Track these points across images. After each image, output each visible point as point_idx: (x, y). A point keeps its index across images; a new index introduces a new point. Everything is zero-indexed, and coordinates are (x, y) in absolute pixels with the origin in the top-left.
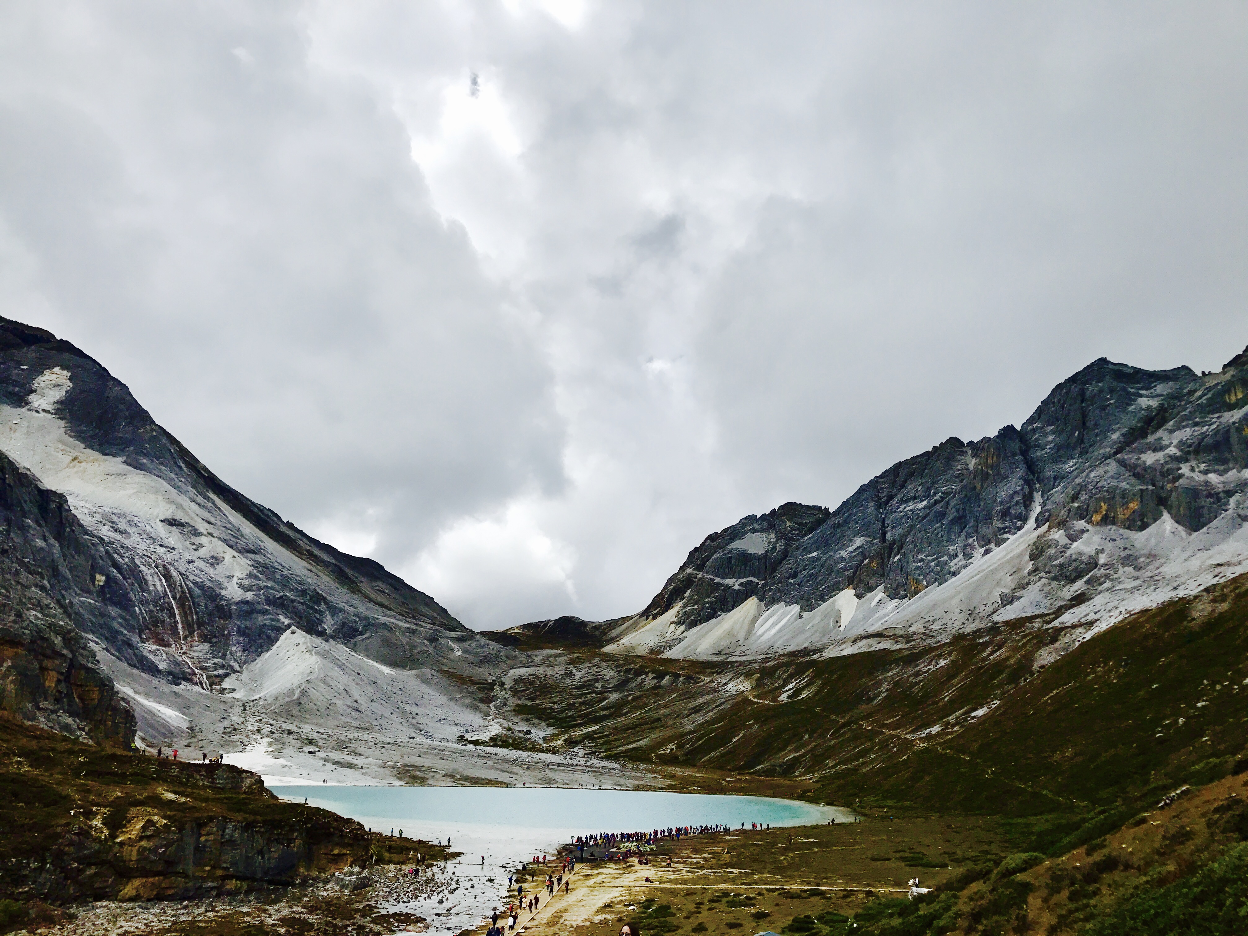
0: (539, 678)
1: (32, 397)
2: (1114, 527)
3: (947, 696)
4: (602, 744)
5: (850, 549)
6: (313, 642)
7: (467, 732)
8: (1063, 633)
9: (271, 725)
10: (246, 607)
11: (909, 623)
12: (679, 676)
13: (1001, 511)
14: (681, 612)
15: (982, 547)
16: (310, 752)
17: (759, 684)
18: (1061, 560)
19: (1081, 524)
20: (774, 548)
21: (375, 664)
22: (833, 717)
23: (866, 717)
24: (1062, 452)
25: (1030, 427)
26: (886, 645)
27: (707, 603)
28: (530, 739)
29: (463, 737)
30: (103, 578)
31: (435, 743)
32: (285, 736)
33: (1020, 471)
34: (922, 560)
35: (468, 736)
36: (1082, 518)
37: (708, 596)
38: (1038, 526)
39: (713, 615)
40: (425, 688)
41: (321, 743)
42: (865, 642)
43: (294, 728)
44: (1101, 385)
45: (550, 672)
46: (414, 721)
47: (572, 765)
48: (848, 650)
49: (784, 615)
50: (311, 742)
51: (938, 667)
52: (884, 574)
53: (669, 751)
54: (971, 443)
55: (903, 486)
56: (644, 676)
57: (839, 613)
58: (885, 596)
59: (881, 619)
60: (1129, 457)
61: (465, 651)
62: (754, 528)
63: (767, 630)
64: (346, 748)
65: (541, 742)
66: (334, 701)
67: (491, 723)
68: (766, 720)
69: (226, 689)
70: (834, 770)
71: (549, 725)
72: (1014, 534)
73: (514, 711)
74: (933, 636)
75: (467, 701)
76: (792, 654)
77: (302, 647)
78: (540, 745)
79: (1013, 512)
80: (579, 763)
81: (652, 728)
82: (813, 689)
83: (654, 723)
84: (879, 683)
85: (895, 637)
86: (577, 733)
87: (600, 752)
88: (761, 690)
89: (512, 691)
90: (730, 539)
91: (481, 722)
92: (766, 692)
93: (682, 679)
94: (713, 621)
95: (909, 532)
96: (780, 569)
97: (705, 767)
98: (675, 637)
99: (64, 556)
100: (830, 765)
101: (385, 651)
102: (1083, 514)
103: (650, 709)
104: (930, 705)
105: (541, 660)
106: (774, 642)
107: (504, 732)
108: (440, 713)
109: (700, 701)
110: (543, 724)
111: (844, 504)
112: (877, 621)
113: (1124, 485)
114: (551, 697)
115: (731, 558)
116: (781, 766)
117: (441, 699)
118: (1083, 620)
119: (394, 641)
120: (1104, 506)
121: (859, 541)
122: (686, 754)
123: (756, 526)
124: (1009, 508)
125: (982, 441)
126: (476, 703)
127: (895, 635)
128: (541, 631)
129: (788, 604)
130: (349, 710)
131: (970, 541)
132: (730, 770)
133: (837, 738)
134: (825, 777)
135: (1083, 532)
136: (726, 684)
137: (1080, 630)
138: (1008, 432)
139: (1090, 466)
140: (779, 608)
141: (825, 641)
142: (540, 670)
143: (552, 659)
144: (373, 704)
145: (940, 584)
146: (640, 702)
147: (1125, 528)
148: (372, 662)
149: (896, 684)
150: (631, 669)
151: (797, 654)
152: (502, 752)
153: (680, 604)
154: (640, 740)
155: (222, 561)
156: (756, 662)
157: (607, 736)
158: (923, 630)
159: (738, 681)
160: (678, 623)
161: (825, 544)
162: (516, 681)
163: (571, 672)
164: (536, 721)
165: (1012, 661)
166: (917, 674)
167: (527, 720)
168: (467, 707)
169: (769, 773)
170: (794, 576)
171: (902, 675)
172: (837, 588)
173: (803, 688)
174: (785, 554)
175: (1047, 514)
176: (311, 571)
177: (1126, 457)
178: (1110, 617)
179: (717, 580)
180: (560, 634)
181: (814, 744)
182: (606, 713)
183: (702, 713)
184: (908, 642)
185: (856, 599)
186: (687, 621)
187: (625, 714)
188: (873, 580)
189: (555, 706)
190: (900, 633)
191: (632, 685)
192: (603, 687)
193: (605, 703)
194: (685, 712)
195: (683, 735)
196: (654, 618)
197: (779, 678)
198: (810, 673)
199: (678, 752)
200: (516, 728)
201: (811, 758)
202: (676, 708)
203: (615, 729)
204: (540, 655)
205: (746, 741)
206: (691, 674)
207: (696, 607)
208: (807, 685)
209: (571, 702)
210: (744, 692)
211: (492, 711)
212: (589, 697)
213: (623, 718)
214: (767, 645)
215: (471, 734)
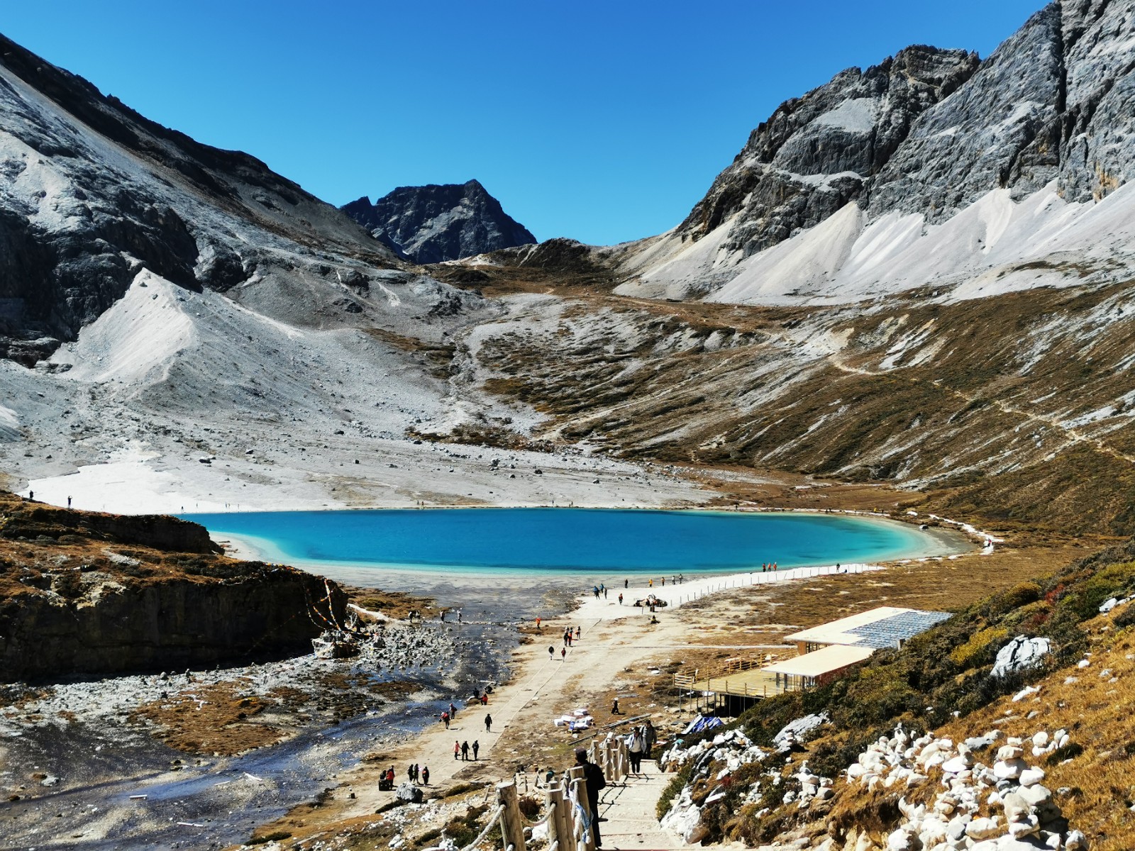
0: (519, 339)
4: (617, 437)
5: (1008, 122)
7: (419, 421)
9: (137, 420)
10: (70, 242)
11: (1089, 244)
12: (732, 332)
14: (737, 230)
16: (202, 461)
17: (854, 342)
20: (888, 123)
21: (272, 322)
22: (958, 394)
23: (1007, 393)
26: (1051, 279)
27: (778, 214)
28: (511, 430)
29: (411, 430)
31: (375, 440)
32: (161, 436)
34: (1119, 139)
35: (420, 428)
37: (778, 204)
39: (785, 234)
40: (350, 358)
41: (214, 445)
42: (1018, 273)
43: (170, 425)
45: (536, 329)
46: (340, 407)
47: (575, 470)
48: (992, 287)
49: (898, 231)
50: (200, 445)
51: (1122, 316)
52: (1059, 162)
53: (715, 445)
56: (678, 334)
57: (983, 228)
58: (1058, 197)
59: (1046, 237)
61: (405, 299)
62: (855, 91)
63: (871, 255)
64: (251, 452)
65: (527, 434)
66: (220, 381)
67: (453, 408)
68: (859, 399)
69: (56, 365)
70: (950, 473)
71: (537, 410)
73: (486, 388)
74: (1122, 265)
75: (415, 375)
76: (908, 295)
77: (163, 301)
78: (526, 439)
80: (585, 467)
81: (691, 412)
82: (932, 351)
83: (695, 405)
84: (1030, 342)
85: (1063, 267)
86: (581, 421)
87: (615, 449)
88: (855, 353)
89: (480, 359)
90: (816, 109)
91: (438, 406)
92: (862, 356)
93: (736, 336)
94: (787, 241)
95: (1103, 93)
96: (894, 158)
97: (767, 467)
98: (725, 270)
100: (947, 465)
101: (286, 301)
103: (687, 384)
104: (1100, 376)
105: (521, 311)
106: (882, 275)
107: (473, 420)
108: (377, 395)
109: (762, 370)
110: (530, 407)
112: (1039, 243)
114: (539, 368)
115: (816, 140)
116: (877, 466)
117: (376, 373)
119: (296, 285)
121: (1022, 109)
122: (740, 450)
123: (859, 86)
126: (429, 378)
127: (1064, 263)
128: (518, 262)
129: (904, 212)
130: (244, 395)
132: (803, 473)
133: (960, 425)
134: (937, 484)
136: (802, 344)
140: (891, 220)
141: (959, 272)
142: (521, 328)
143: (537, 309)
144: (277, 383)
146: (674, 373)
148: (267, 319)
149: (1056, 343)
150: (658, 324)
151: (914, 295)
152: (473, 451)
153: (734, 218)
154: (673, 430)
155: (22, 170)
156: (850, 309)
157: (624, 424)
158: (1108, 255)
159: (821, 338)
160: (733, 247)
161: (965, 116)
162: (486, 344)
163: (568, 329)
164: (519, 403)
166: (1089, 328)
167: (506, 402)
168: (415, 383)
169: (861, 476)
170: (918, 167)
171: (1065, 329)
172: (980, 187)
173: (918, 349)
174: (903, 134)
176: (158, 177)
179: (795, 177)
180: (547, 264)
181: (926, 434)
182: (622, 390)
183: (764, 389)
184: (1083, 274)
185: (1011, 203)
186: (749, 243)
187: (651, 392)
188: (1040, 172)
189: (546, 381)
190: (1072, 260)
191: (661, 346)
192: (617, 351)
193: (620, 375)
194: (740, 388)
195: (736, 422)
196: (695, 238)
197: (883, 333)
198: (930, 325)
199: (728, 448)
200: (491, 415)
201: (920, 455)
202: (726, 382)
203: (636, 413)
204: (520, 301)
205: (828, 431)
206: (750, 328)
207: (760, 221)
208: (924, 345)
209: (570, 374)
210: (829, 355)
211: (453, 389)
212: (596, 367)
213: (648, 397)
214: (869, 279)
215: (424, 424)
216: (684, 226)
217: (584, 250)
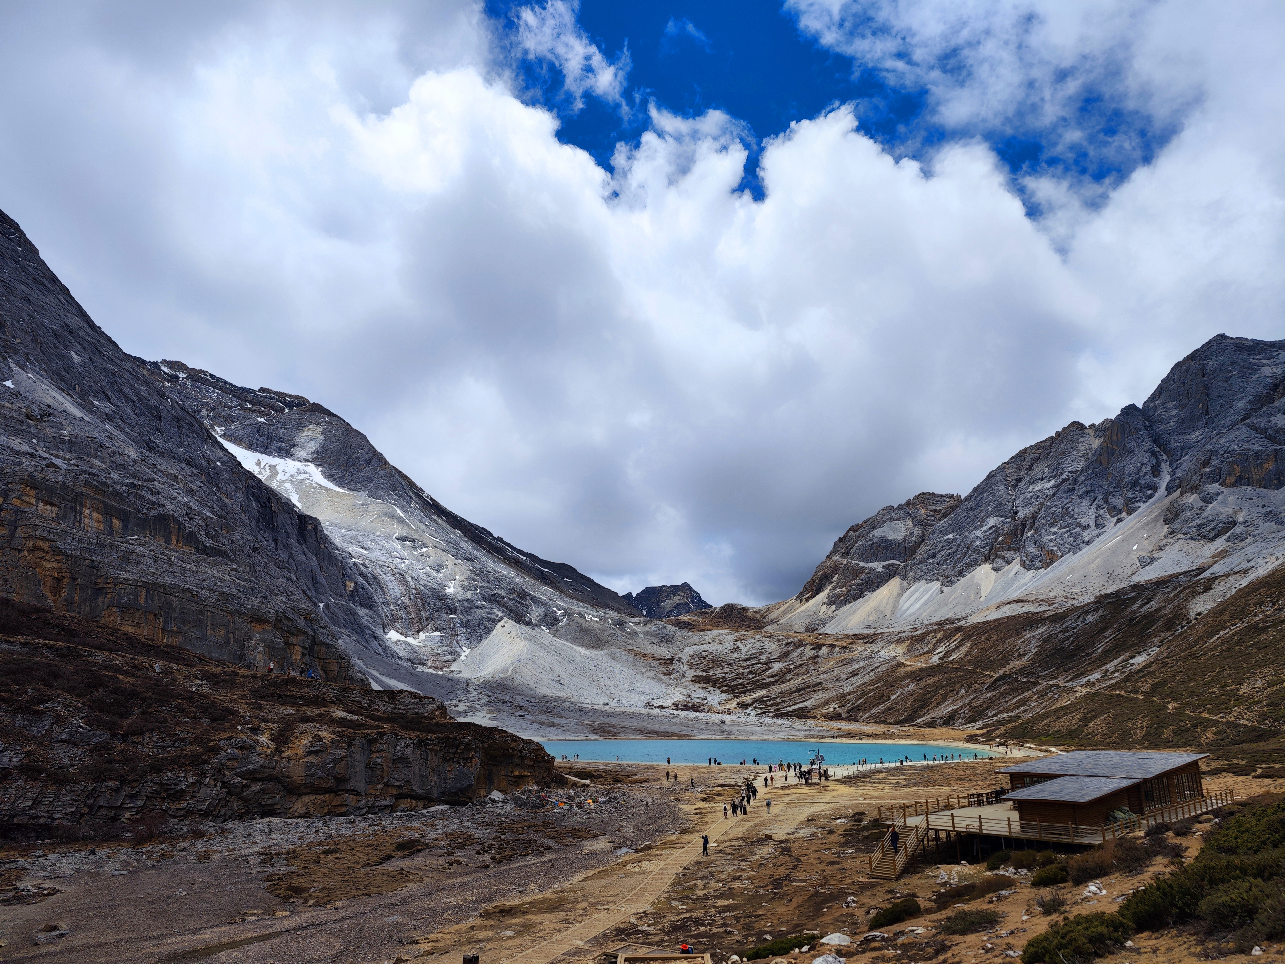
0: (711, 653)
1: (295, 450)
2: (1250, 488)
3: (1101, 648)
4: (771, 706)
5: (984, 528)
6: (521, 629)
7: (653, 699)
8: (1217, 581)
9: (489, 696)
10: (466, 604)
11: (1049, 589)
12: (834, 646)
13: (1130, 482)
14: (831, 594)
15: (1113, 517)
17: (911, 649)
18: (1198, 521)
19: (1214, 487)
20: (912, 533)
21: (573, 646)
22: (987, 673)
23: (1021, 671)
24: (1186, 424)
25: (1152, 404)
26: (1031, 608)
27: (854, 585)
28: (707, 703)
29: (650, 703)
30: (353, 585)
31: (626, 707)
33: (1147, 444)
34: (1054, 533)
35: (653, 703)
36: (1214, 481)
37: (854, 579)
38: (1169, 494)
39: (859, 595)
40: (614, 664)
41: (530, 708)
42: (1008, 606)
43: (508, 699)
44: (1221, 358)
45: (720, 648)
46: (608, 692)
47: (746, 723)
48: (993, 615)
49: (925, 592)
50: (522, 708)
51: (1086, 623)
52: (1019, 548)
53: (832, 709)
54: (1093, 425)
55: (1030, 469)
56: (803, 648)
57: (978, 585)
58: (1022, 568)
59: (1021, 588)
60: (1260, 421)
61: (646, 633)
62: (892, 517)
63: (912, 605)
65: (716, 705)
66: (541, 676)
67: (673, 692)
68: (920, 679)
69: (454, 670)
70: (995, 718)
71: (722, 692)
72: (1145, 502)
73: (692, 681)
74: (1074, 598)
75: (652, 674)
76: (939, 623)
77: (513, 634)
78: (716, 707)
79: (1143, 482)
81: (815, 691)
82: (963, 651)
83: (817, 686)
84: (1028, 641)
85: (1037, 601)
86: (747, 699)
87: (770, 712)
88: (913, 654)
89: (688, 665)
90: (871, 528)
91: (664, 690)
92: (918, 656)
93: (837, 649)
94: (861, 600)
95: (1039, 510)
96: (918, 552)
97: (867, 722)
98: (827, 616)
99: (321, 568)
101: (582, 636)
102: (1216, 477)
103: (811, 675)
104: (1084, 657)
105: (711, 639)
106: (920, 615)
107: (685, 698)
108: (629, 685)
109: (856, 666)
110: (718, 691)
111: (975, 490)
112: (1016, 590)
113: (1257, 447)
114: (723, 669)
115: (873, 544)
116: (941, 718)
117: (630, 673)
118: (1236, 569)
120: (1238, 469)
121: (992, 521)
122: (848, 712)
123: (894, 515)
124: (1139, 478)
125: (1103, 423)
126: (659, 675)
127: (1036, 599)
128: (709, 617)
129: (929, 581)
130: (553, 684)
131: (1101, 512)
132: (891, 724)
133: (994, 690)
134: (989, 724)
135: (1217, 494)
136: (879, 651)
137: (1233, 578)
138: (1130, 410)
139: (1217, 434)
140: (921, 585)
141: (968, 611)
142: (711, 648)
143: (721, 637)
144: (574, 678)
145: (1074, 553)
146: (802, 670)
147: (1260, 486)
148: (570, 644)
149: (1046, 640)
150: (791, 643)
151: (943, 623)
152: (684, 714)
153: (829, 588)
154: (804, 701)
155: (445, 567)
156: (904, 632)
157: (774, 699)
158: (1063, 594)
159: (890, 648)
160: (829, 604)
161: (959, 527)
162: (691, 656)
163: (738, 647)
164: (711, 689)
165: (1165, 611)
166: (1066, 630)
167: (704, 688)
168: (651, 678)
169: (931, 724)
170: (933, 556)
171: (1050, 632)
172: (973, 564)
173: (954, 650)
174: (922, 539)
175: (1177, 481)
177: (1256, 421)
178: (1267, 563)
179: (862, 564)
180: (725, 617)
181: (971, 697)
182: (772, 680)
183: (859, 676)
184: (1050, 605)
185: (994, 573)
186: (837, 601)
187: (789, 680)
188: (1008, 555)
189: (727, 676)
190: (1041, 598)
191: (793, 656)
192: (767, 658)
193: (770, 671)
194: (844, 676)
195: (843, 696)
196: (807, 600)
197: (928, 643)
198: (958, 636)
199: (841, 711)
200: (694, 695)
201: (969, 710)
202: (835, 674)
203: (781, 693)
204: (709, 635)
205: (904, 698)
206: (845, 644)
207: (844, 589)
208: (957, 648)
209: (741, 671)
210: (896, 656)
211: (672, 682)
212: (755, 667)
213: (788, 684)
214: (913, 617)
215: (656, 701)
216: (801, 594)
217: (745, 609)
